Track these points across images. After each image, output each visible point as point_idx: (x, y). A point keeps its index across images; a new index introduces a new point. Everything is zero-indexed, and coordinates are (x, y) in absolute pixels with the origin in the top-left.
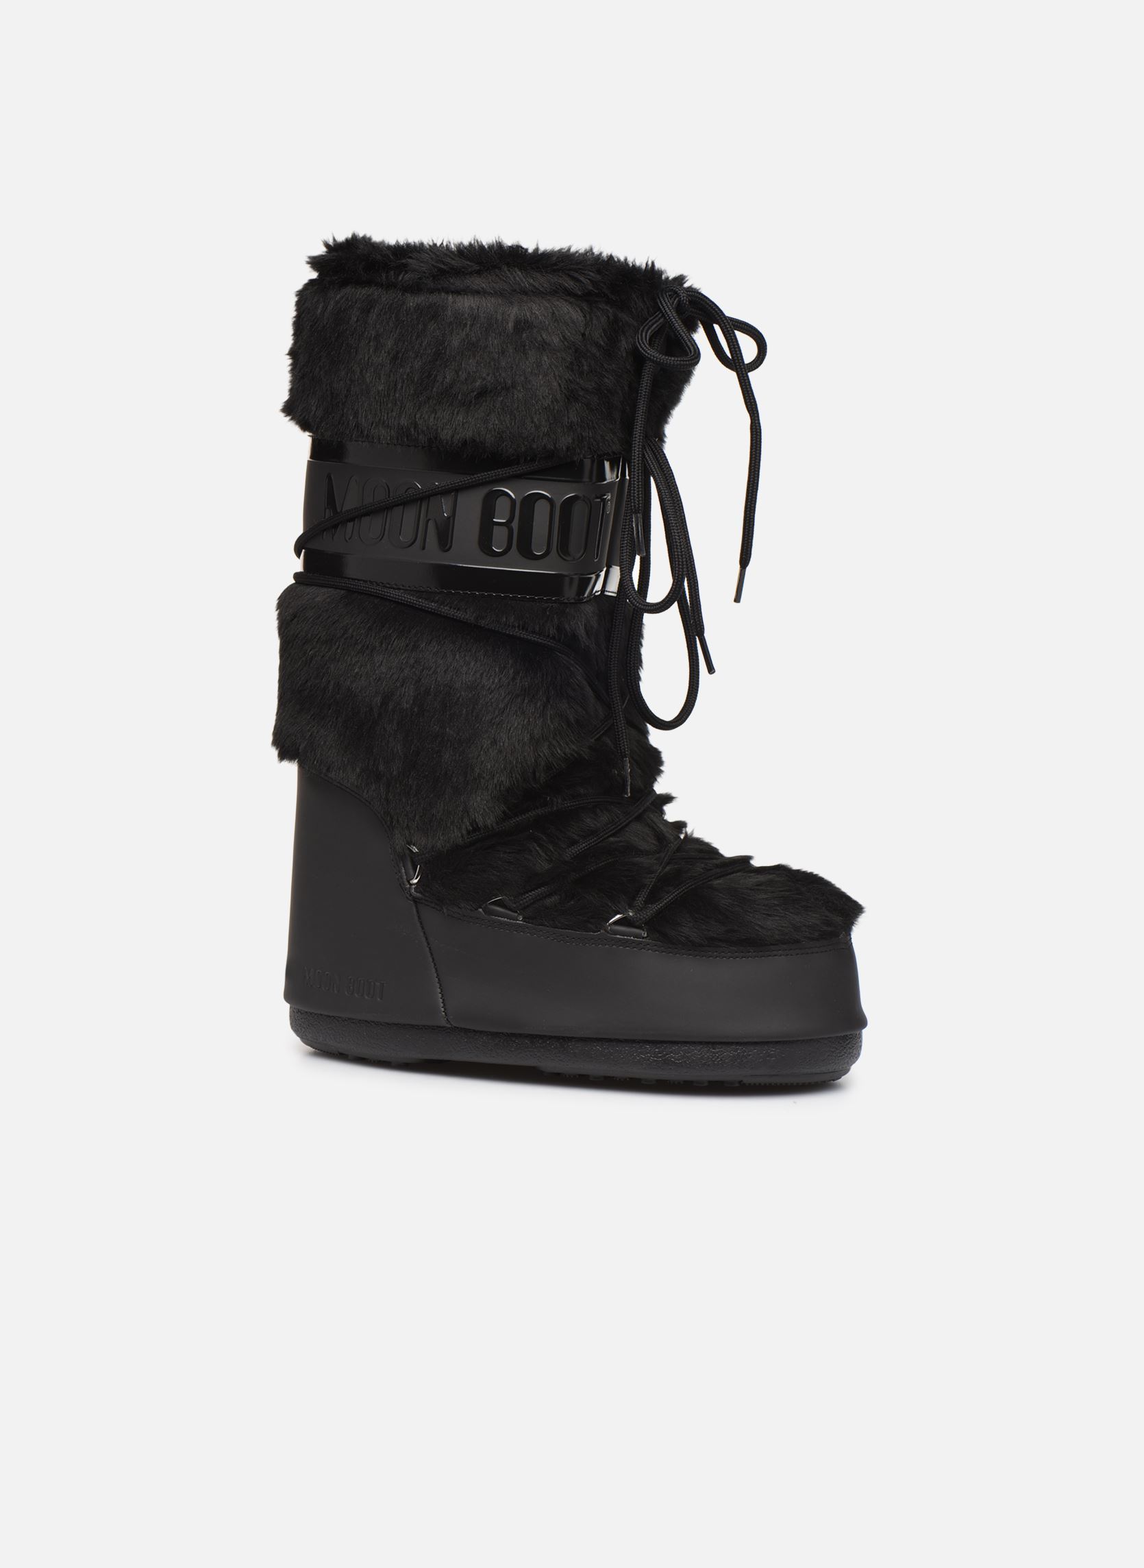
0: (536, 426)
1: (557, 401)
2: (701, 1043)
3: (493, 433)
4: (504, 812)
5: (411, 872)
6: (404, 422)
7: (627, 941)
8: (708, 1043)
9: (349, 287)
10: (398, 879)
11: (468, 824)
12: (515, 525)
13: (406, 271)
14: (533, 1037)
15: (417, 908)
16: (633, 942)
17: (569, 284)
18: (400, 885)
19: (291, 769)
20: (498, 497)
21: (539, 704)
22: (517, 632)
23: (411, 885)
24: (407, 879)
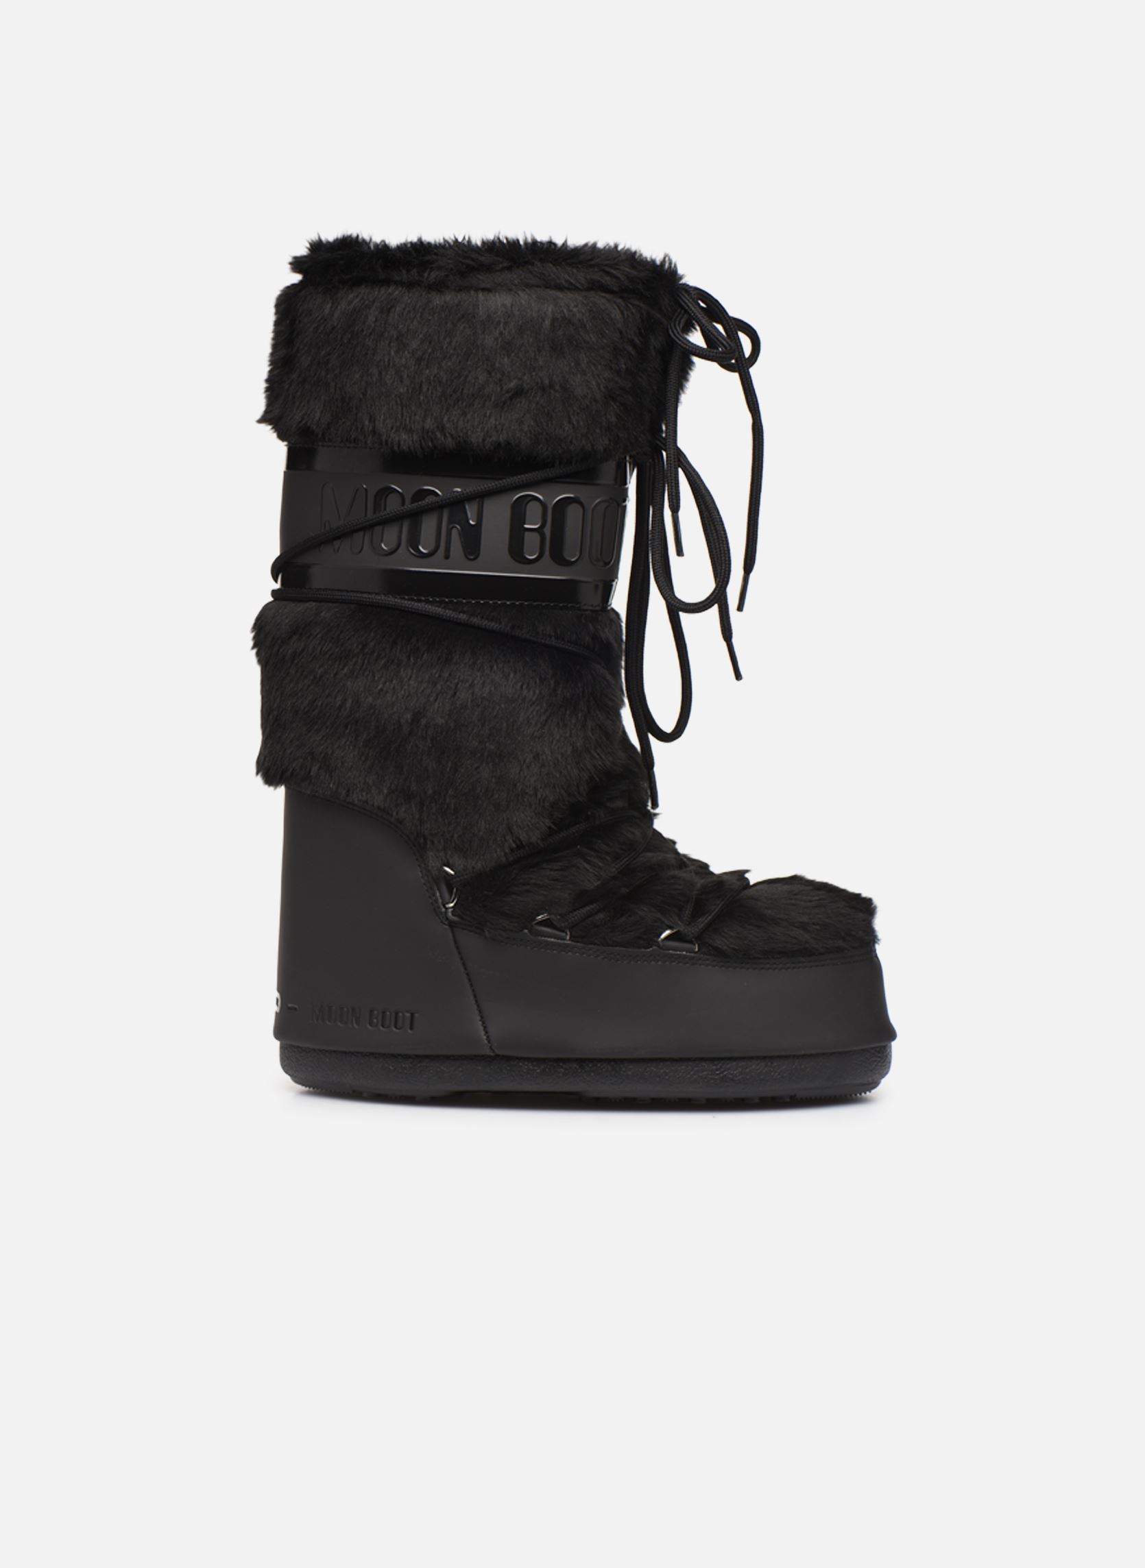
0: (574, 427)
1: (595, 400)
2: (757, 1058)
3: (529, 435)
4: (550, 828)
5: (446, 895)
6: (429, 424)
7: (680, 956)
8: (764, 1058)
9: (363, 286)
10: (432, 903)
11: (511, 841)
12: (548, 530)
13: (431, 268)
14: (581, 1061)
15: (453, 932)
16: (685, 957)
17: (607, 280)
18: (434, 909)
19: (278, 796)
20: (527, 503)
21: (580, 715)
22: (553, 642)
23: (447, 909)
24: (442, 903)
